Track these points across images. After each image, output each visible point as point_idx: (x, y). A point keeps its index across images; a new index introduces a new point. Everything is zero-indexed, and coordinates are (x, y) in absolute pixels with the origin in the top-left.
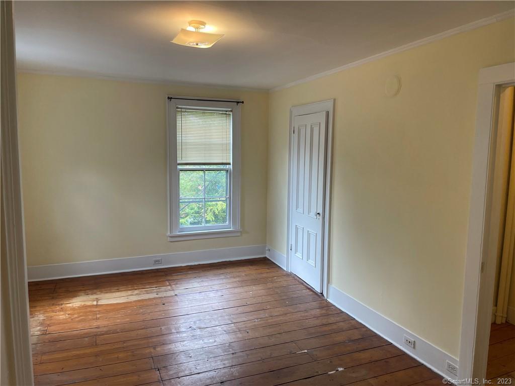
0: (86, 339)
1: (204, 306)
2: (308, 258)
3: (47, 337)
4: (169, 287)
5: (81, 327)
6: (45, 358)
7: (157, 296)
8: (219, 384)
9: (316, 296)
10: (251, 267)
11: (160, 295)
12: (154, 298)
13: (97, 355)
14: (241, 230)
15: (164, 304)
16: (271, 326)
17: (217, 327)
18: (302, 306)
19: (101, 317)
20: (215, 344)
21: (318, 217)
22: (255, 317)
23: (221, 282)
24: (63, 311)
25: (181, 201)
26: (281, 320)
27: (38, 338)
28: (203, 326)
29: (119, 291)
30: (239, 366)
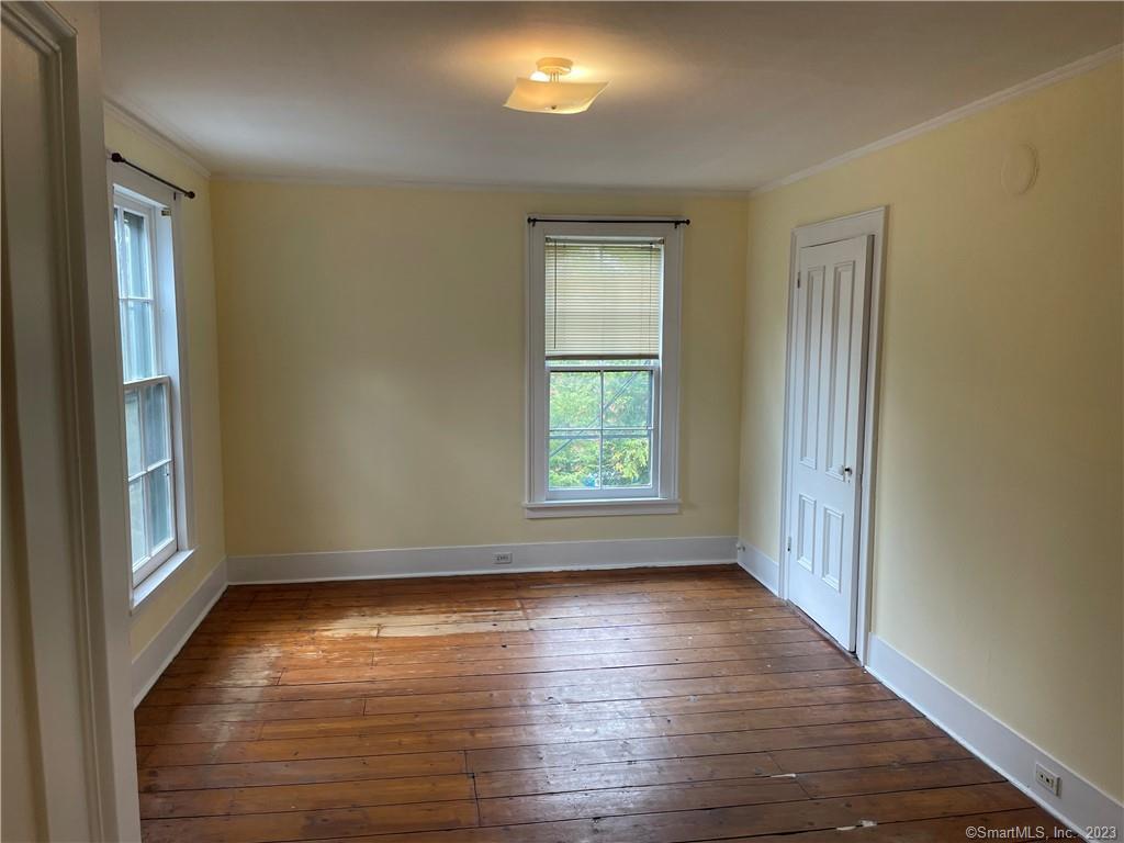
0: (348, 701)
1: (586, 658)
2: (825, 571)
3: (280, 690)
4: (520, 613)
5: (342, 677)
6: (269, 729)
7: (494, 629)
8: (590, 821)
9: (839, 657)
10: (700, 583)
11: (501, 627)
12: (488, 633)
13: (361, 735)
14: (680, 501)
15: (504, 646)
16: (725, 712)
17: (605, 704)
18: (802, 677)
19: (381, 661)
20: (596, 738)
21: (847, 478)
22: (691, 690)
23: (629, 610)
24: (314, 644)
25: (551, 434)
26: (748, 702)
27: (262, 691)
28: (576, 698)
29: (422, 614)
30: (638, 789)
